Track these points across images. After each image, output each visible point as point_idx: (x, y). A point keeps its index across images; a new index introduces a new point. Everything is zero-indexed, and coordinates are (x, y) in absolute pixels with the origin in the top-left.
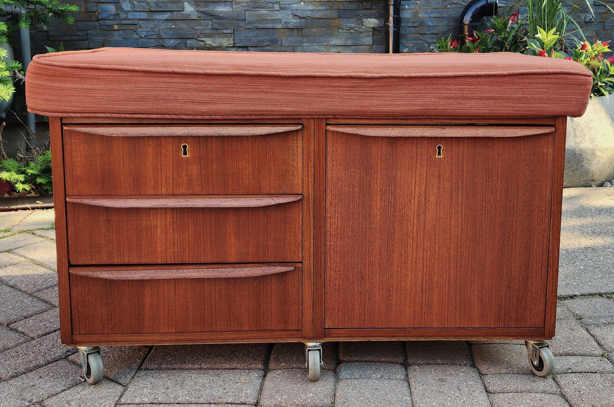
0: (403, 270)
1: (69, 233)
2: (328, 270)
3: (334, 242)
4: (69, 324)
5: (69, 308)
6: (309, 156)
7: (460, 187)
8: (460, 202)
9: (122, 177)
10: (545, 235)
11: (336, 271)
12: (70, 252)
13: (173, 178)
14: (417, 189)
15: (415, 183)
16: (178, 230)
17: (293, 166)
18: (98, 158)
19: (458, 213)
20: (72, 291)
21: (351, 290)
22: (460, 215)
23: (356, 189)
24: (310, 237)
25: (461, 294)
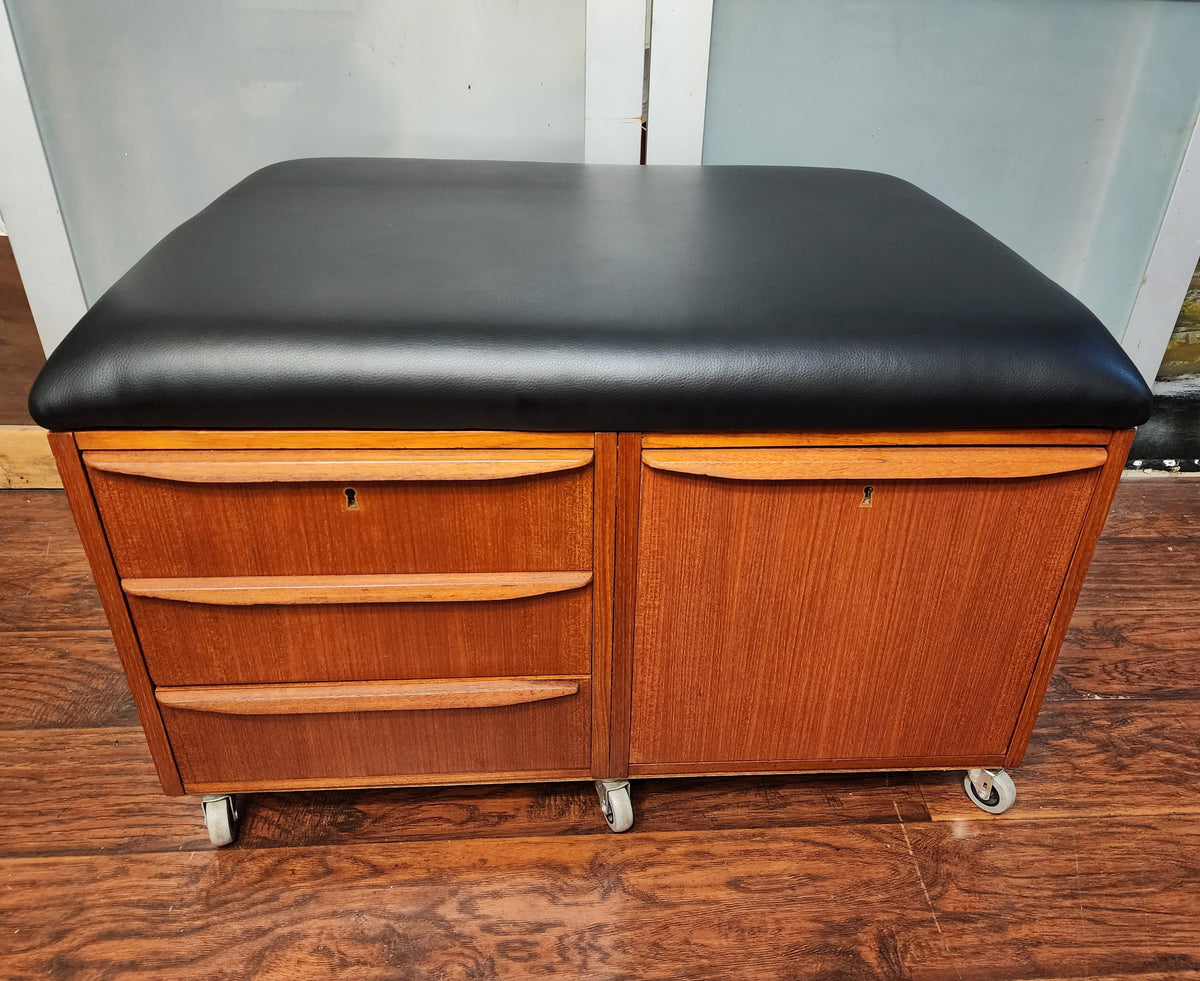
0: (773, 682)
1: (142, 639)
2: (639, 686)
3: (651, 644)
4: (174, 770)
5: (168, 747)
6: (605, 509)
7: (899, 556)
8: (894, 580)
9: (229, 546)
10: (1041, 628)
11: (652, 687)
12: (151, 668)
13: (332, 547)
14: (815, 560)
15: (812, 550)
16: (355, 631)
17: (573, 524)
18: (172, 513)
19: (886, 597)
20: (167, 725)
21: (678, 712)
22: (890, 601)
23: (697, 562)
24: (606, 637)
25: (873, 713)
